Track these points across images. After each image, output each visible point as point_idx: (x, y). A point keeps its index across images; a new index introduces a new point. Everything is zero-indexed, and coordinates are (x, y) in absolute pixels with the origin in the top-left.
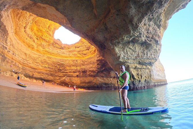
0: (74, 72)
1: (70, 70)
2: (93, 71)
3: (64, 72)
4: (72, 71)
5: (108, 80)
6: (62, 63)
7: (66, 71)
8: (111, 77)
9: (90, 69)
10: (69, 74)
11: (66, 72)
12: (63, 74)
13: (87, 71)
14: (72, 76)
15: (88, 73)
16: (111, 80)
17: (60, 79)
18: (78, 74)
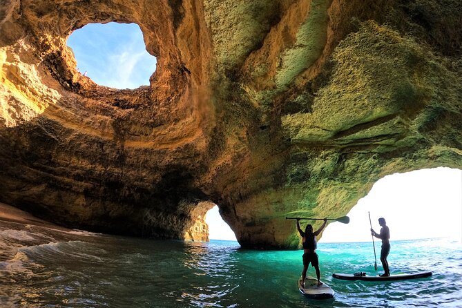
0: (78, 177)
1: (67, 165)
2: (142, 190)
3: (43, 169)
4: (73, 173)
5: (166, 219)
6: (50, 134)
7: (51, 168)
8: (175, 215)
9: (136, 183)
10: (60, 178)
11: (50, 172)
12: (37, 174)
13: (122, 185)
14: (68, 188)
15: (124, 192)
16: (173, 222)
17: (18, 189)
18: (89, 185)
